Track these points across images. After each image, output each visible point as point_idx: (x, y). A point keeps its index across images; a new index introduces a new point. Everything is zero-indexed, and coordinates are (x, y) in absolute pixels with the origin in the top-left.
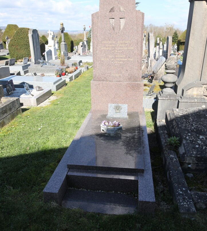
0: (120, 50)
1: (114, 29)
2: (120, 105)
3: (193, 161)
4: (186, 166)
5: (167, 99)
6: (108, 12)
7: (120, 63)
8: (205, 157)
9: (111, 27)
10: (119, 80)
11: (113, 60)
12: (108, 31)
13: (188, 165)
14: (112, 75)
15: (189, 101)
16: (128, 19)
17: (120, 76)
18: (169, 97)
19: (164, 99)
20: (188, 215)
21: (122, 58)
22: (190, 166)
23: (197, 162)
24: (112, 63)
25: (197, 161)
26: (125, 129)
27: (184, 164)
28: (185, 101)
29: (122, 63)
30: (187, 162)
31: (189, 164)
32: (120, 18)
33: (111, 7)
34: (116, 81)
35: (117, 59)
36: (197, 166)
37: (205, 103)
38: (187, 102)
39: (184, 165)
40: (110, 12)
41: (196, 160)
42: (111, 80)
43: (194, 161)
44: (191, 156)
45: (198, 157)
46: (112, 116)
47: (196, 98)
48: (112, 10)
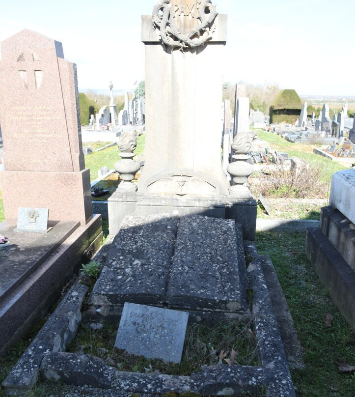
0: (39, 121)
1: (27, 87)
2: (37, 209)
3: (105, 302)
4: (93, 310)
5: (121, 200)
6: (16, 60)
7: (43, 141)
8: (121, 295)
9: (23, 85)
10: (44, 170)
11: (31, 136)
12: (19, 91)
13: (97, 309)
14: (33, 161)
15: (152, 204)
16: (47, 72)
17: (45, 163)
18: (124, 196)
19: (117, 200)
20: (19, 390)
21: (44, 133)
22: (99, 310)
23: (111, 304)
24: (30, 141)
25: (111, 301)
26: (24, 249)
27: (90, 307)
28: (145, 204)
29: (46, 141)
30: (96, 303)
31: (99, 307)
32: (35, 71)
33: (20, 54)
34: (39, 170)
35: (37, 135)
36: (111, 310)
37: (177, 207)
38: (148, 204)
39: (90, 309)
40: (18, 61)
41: (109, 300)
42: (31, 169)
43: (107, 303)
44: (99, 294)
45: (109, 295)
46: (22, 228)
47: (164, 199)
48: (21, 58)
